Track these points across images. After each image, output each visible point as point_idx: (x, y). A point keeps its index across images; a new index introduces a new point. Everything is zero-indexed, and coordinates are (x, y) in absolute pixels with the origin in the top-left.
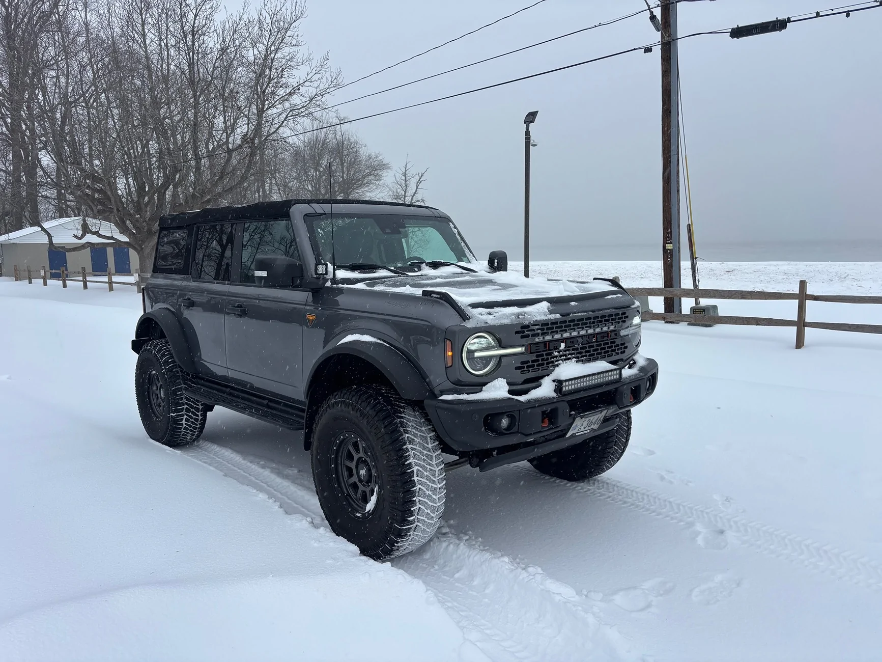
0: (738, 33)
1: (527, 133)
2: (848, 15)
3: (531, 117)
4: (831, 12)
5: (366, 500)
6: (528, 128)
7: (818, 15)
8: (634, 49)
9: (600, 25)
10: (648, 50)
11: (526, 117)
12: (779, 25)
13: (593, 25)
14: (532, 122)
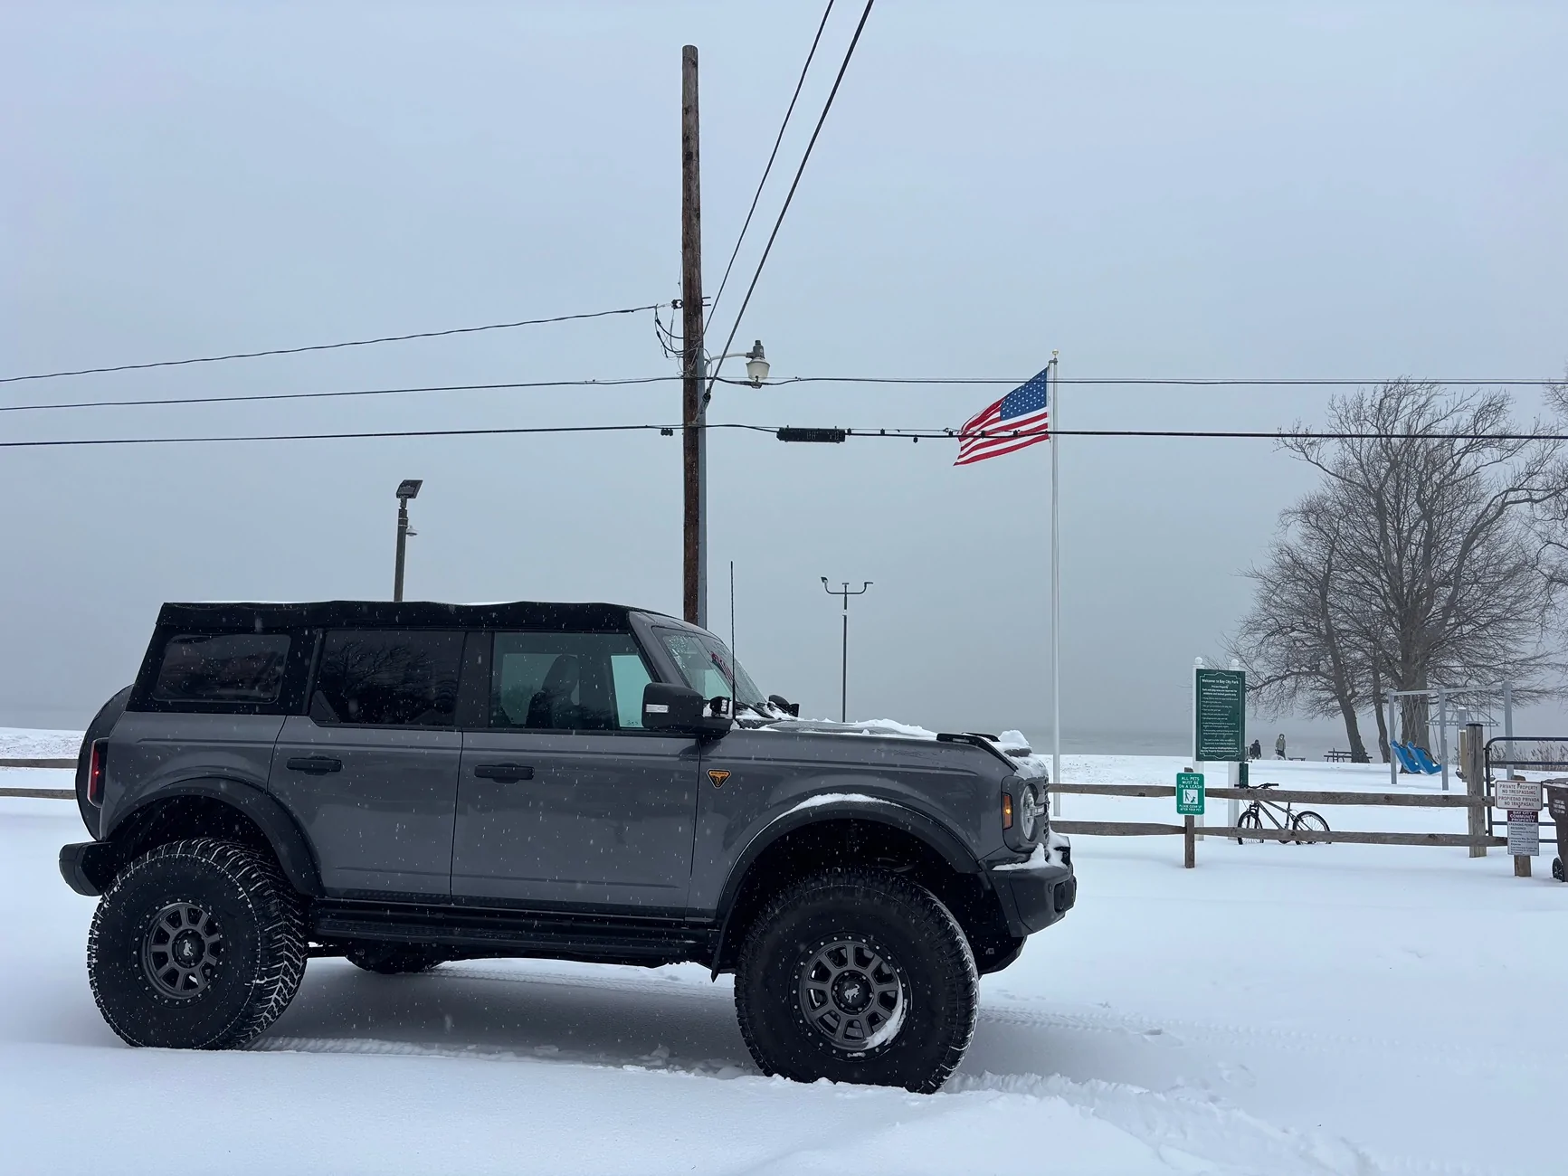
0: (787, 435)
1: (403, 513)
2: (916, 440)
3: (409, 489)
4: (897, 433)
5: (875, 1022)
6: (403, 504)
7: (883, 433)
8: (647, 427)
9: (594, 382)
10: (667, 432)
11: (401, 486)
12: (836, 436)
13: (583, 381)
14: (413, 496)
